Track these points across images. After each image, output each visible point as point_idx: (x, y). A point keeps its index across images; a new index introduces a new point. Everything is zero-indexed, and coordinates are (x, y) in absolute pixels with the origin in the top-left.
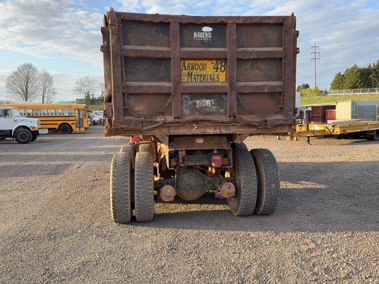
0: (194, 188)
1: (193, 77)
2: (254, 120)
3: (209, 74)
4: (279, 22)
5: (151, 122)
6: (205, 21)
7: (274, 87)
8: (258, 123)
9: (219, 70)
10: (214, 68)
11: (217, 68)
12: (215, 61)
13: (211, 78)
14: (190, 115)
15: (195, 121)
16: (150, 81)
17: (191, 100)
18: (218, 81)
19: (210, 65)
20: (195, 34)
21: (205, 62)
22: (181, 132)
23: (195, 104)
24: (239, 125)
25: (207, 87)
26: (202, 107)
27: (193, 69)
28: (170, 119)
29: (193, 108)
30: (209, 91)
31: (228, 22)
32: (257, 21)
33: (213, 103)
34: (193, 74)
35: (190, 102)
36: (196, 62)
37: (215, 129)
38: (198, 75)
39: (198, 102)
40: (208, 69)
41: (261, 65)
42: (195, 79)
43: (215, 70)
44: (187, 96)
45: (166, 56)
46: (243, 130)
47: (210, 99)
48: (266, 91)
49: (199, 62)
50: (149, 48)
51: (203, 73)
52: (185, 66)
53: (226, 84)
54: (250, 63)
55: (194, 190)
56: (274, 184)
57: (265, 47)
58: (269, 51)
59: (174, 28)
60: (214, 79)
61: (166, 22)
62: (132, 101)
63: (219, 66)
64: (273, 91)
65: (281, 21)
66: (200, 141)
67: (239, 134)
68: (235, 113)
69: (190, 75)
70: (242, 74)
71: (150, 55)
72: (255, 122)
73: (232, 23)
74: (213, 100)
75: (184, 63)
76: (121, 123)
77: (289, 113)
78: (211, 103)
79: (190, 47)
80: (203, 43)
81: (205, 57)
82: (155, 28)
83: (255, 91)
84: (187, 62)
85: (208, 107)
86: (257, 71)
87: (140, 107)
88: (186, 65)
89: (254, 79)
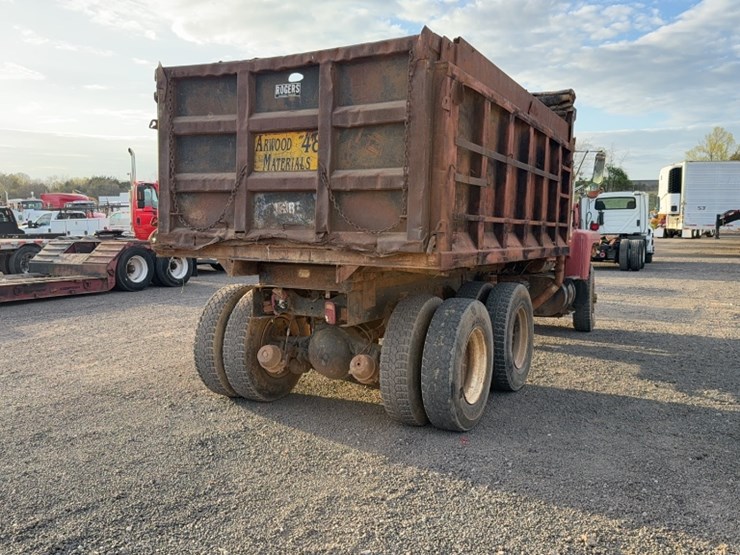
0: (326, 357)
1: (271, 163)
2: (358, 242)
3: (295, 156)
4: (403, 49)
5: (206, 237)
6: (285, 65)
7: (391, 179)
8: (364, 247)
9: (310, 149)
10: (303, 146)
11: (307, 146)
12: (304, 134)
13: (297, 164)
14: (263, 228)
15: (264, 239)
16: (212, 171)
17: (267, 202)
18: (308, 169)
19: (297, 140)
20: (277, 87)
21: (289, 135)
22: (252, 256)
23: (272, 209)
24: (335, 249)
25: (285, 181)
26: (282, 215)
27: (272, 148)
28: (231, 234)
29: (269, 217)
30: (287, 187)
31: (319, 61)
32: (365, 53)
33: (298, 208)
34: (273, 157)
35: (265, 206)
36: (276, 136)
37: (301, 254)
38: (279, 159)
39: (276, 205)
40: (294, 149)
41: (378, 136)
42: (274, 165)
43: (305, 149)
44: (261, 196)
45: (230, 129)
46: (346, 259)
47: (294, 201)
48: (379, 187)
49: (281, 136)
50: (211, 118)
51: (286, 155)
52: (260, 145)
53: (315, 175)
54: (360, 134)
55: (326, 361)
56: (438, 371)
57: (385, 101)
58: (385, 110)
59: (243, 81)
60: (301, 165)
61: (232, 73)
62: (187, 203)
63: (311, 142)
64: (389, 187)
65: (406, 48)
66: (305, 274)
67: (340, 266)
68: (325, 228)
69: (267, 159)
70: (346, 155)
71: (208, 131)
72: (359, 245)
73: (326, 63)
74: (298, 203)
75: (260, 139)
76: (167, 237)
77: (415, 230)
78: (296, 207)
79: (269, 111)
80: (288, 103)
81: (291, 127)
82: (221, 85)
83: (359, 187)
84: (264, 137)
85: (291, 216)
86: (372, 148)
87: (197, 213)
88: (263, 143)
89: (366, 165)
